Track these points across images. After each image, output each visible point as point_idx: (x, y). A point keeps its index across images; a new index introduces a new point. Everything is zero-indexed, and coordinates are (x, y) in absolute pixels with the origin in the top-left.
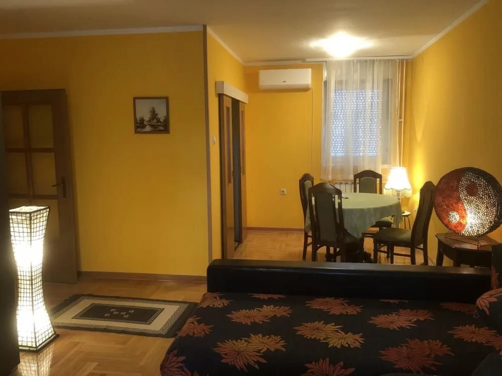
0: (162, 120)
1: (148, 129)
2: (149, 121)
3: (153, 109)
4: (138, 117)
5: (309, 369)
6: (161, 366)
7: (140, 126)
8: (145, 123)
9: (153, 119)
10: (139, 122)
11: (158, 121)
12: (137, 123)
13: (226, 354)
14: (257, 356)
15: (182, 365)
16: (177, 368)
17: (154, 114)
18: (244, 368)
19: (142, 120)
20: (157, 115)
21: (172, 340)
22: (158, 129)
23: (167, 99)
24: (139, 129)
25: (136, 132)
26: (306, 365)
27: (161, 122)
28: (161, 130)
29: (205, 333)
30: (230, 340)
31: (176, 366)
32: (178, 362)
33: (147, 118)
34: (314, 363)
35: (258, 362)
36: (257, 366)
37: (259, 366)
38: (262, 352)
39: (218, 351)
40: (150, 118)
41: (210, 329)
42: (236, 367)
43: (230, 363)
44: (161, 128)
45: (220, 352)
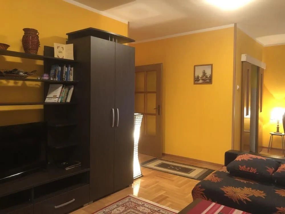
0: (208, 77)
1: (201, 81)
2: (202, 77)
3: (204, 71)
4: (196, 75)
5: (278, 210)
6: (192, 191)
7: (196, 80)
8: (200, 78)
9: (204, 76)
10: (196, 78)
11: (207, 77)
12: (195, 79)
13: (227, 192)
14: (245, 196)
15: (203, 193)
16: (200, 194)
17: (204, 73)
18: (238, 201)
19: (198, 77)
20: (206, 74)
21: (199, 181)
22: (206, 81)
23: (212, 65)
24: (196, 82)
25: (195, 84)
26: (277, 208)
27: (208, 78)
28: (208, 82)
29: (218, 181)
30: (231, 187)
31: (200, 193)
32: (201, 191)
33: (200, 76)
34: (282, 208)
35: (246, 200)
36: (245, 202)
37: (246, 202)
38: (249, 195)
39: (223, 190)
40: (202, 76)
41: (221, 180)
42: (232, 200)
43: (229, 197)
44: (208, 81)
45: (224, 190)
